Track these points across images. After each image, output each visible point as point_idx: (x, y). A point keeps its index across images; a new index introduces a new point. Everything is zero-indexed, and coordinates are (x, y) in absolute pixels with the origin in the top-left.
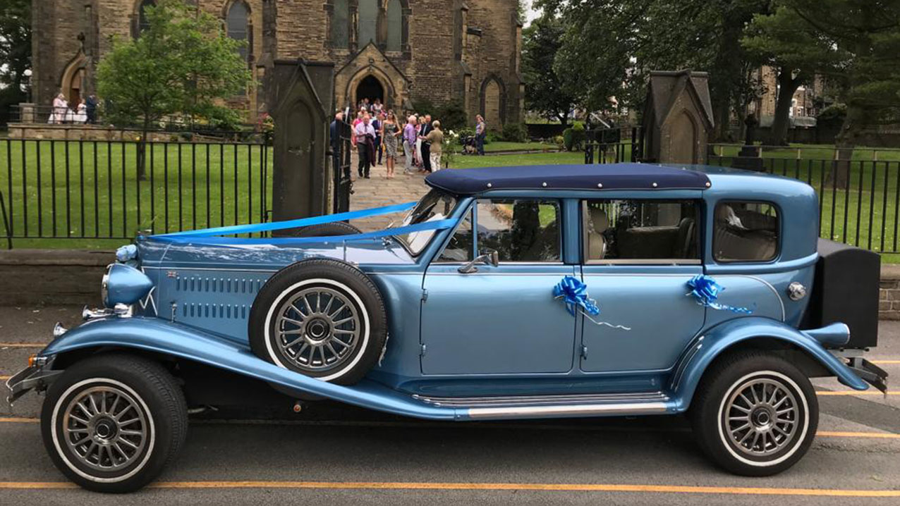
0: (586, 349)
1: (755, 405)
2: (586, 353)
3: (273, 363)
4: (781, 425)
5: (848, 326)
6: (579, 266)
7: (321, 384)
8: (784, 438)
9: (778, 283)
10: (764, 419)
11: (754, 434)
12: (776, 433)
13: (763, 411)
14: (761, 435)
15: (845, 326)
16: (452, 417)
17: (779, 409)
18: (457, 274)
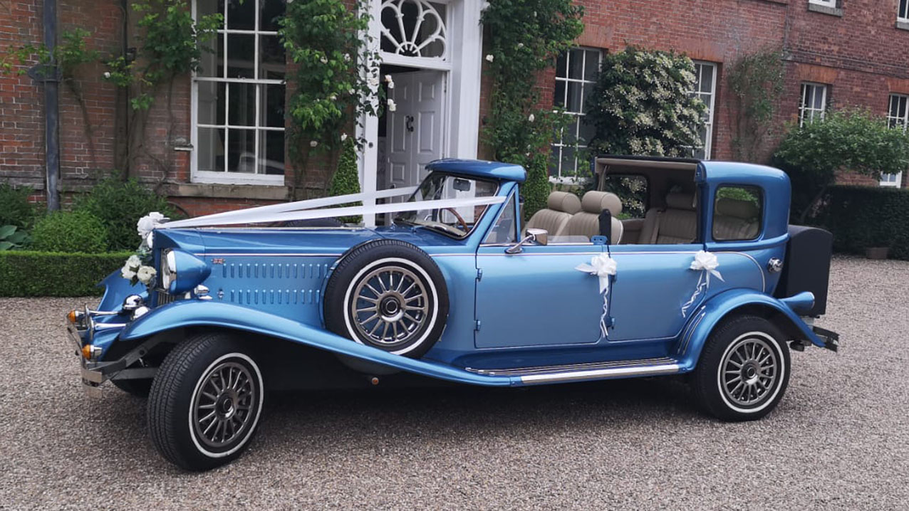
0: (613, 320)
1: (742, 365)
2: (613, 324)
3: (352, 339)
4: (764, 372)
5: (813, 292)
6: (606, 246)
7: (396, 357)
8: (769, 381)
9: (758, 256)
10: (752, 373)
11: (748, 387)
12: (762, 379)
13: (749, 367)
14: (753, 386)
15: (811, 294)
16: (509, 384)
17: (760, 360)
18: (504, 254)
